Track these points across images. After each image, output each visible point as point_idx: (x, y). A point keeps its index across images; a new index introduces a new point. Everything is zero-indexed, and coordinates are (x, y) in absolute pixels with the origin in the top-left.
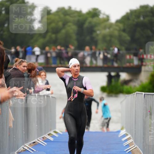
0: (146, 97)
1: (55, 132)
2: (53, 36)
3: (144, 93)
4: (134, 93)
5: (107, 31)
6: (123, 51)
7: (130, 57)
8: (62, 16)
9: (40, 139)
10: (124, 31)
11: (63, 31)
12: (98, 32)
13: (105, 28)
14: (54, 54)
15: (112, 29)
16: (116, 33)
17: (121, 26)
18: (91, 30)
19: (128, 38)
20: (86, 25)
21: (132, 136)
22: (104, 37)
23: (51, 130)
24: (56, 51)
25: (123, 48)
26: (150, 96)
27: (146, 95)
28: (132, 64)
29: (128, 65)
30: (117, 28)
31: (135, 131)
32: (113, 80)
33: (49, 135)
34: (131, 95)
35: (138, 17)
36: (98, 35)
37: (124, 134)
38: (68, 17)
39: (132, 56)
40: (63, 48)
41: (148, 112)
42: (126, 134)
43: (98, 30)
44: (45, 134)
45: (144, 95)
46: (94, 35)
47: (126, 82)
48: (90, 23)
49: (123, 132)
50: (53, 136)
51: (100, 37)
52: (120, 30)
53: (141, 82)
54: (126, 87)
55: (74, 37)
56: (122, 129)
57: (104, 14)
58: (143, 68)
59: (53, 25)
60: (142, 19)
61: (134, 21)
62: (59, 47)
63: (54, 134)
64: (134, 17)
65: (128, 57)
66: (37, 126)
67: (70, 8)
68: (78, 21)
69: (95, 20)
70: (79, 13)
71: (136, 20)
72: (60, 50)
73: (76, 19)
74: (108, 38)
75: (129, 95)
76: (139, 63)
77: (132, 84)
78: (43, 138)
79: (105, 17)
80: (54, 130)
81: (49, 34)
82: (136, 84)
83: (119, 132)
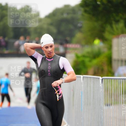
35: (62, 14)
41: (71, 90)
67: (7, 4)
74: (39, 30)
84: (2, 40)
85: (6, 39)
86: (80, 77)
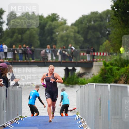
1: (21, 117)
2: (20, 36)
4: (87, 84)
5: (64, 32)
6: (78, 49)
7: (84, 54)
9: (8, 123)
10: (78, 32)
11: (28, 32)
12: (57, 34)
13: (63, 30)
16: (72, 34)
17: (76, 28)
18: (51, 32)
19: (82, 39)
20: (47, 27)
21: (86, 120)
22: (62, 37)
23: (18, 115)
25: (78, 47)
26: (99, 86)
27: (96, 86)
28: (85, 60)
29: (82, 60)
30: (73, 30)
31: (88, 115)
33: (15, 119)
35: (90, 22)
36: (57, 36)
37: (79, 118)
39: (85, 54)
43: (58, 32)
45: (96, 85)
46: (54, 36)
47: (80, 75)
48: (50, 25)
50: (20, 120)
51: (59, 38)
52: (75, 32)
54: (80, 79)
55: (37, 37)
57: (62, 19)
58: (95, 64)
60: (93, 23)
61: (86, 24)
62: (24, 46)
64: (86, 21)
66: (5, 111)
70: (41, 17)
71: (88, 24)
72: (25, 48)
74: (66, 39)
76: (91, 59)
77: (85, 77)
78: (11, 122)
81: (16, 34)
82: (89, 77)
84: (29, 49)
85: (32, 47)
86: (107, 86)
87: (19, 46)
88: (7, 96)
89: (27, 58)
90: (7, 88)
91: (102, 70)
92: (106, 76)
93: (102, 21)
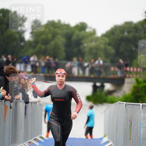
0: (127, 107)
1: (41, 137)
2: (43, 47)
3: (125, 103)
4: (116, 103)
5: (93, 44)
6: (108, 64)
7: (114, 69)
8: (52, 28)
9: (26, 143)
10: (109, 44)
11: (53, 43)
12: (85, 45)
13: (91, 41)
14: (43, 64)
15: (98, 43)
16: (102, 46)
17: (107, 40)
18: (79, 43)
19: (112, 51)
20: (74, 37)
21: (114, 143)
22: (91, 49)
23: (37, 135)
24: (45, 60)
25: (108, 60)
26: (130, 105)
27: (127, 105)
28: (116, 76)
29: (112, 76)
30: (103, 42)
31: (116, 138)
32: (98, 90)
33: (35, 140)
34: (113, 104)
35: (123, 32)
36: (85, 47)
37: (107, 142)
38: (57, 30)
39: (116, 69)
40: (51, 59)
41: (128, 120)
42: (108, 141)
43: (85, 43)
44: (31, 139)
46: (81, 47)
47: (110, 93)
48: (78, 36)
49: (105, 139)
50: (39, 141)
51: (87, 50)
52: (105, 44)
53: (124, 92)
54: (110, 97)
55: (63, 48)
56: (105, 136)
57: (90, 28)
58: (127, 80)
59: (43, 37)
60: (126, 34)
61: (118, 35)
62: (48, 57)
63: (40, 139)
64: (118, 32)
65: (112, 69)
66: (23, 131)
67: (59, 21)
68: (67, 34)
69: (82, 33)
70: (68, 26)
71: (121, 35)
72: (49, 60)
73: (65, 31)
74: (94, 51)
75: (112, 104)
77: (116, 95)
78: (29, 143)
79: (91, 30)
80: (40, 136)
81: (39, 45)
82: (119, 95)
83: (101, 139)
87: (42, 57)
88: (25, 114)
89: (50, 72)
90: (27, 105)
91: (135, 87)
92: (139, 94)
93: (137, 32)
